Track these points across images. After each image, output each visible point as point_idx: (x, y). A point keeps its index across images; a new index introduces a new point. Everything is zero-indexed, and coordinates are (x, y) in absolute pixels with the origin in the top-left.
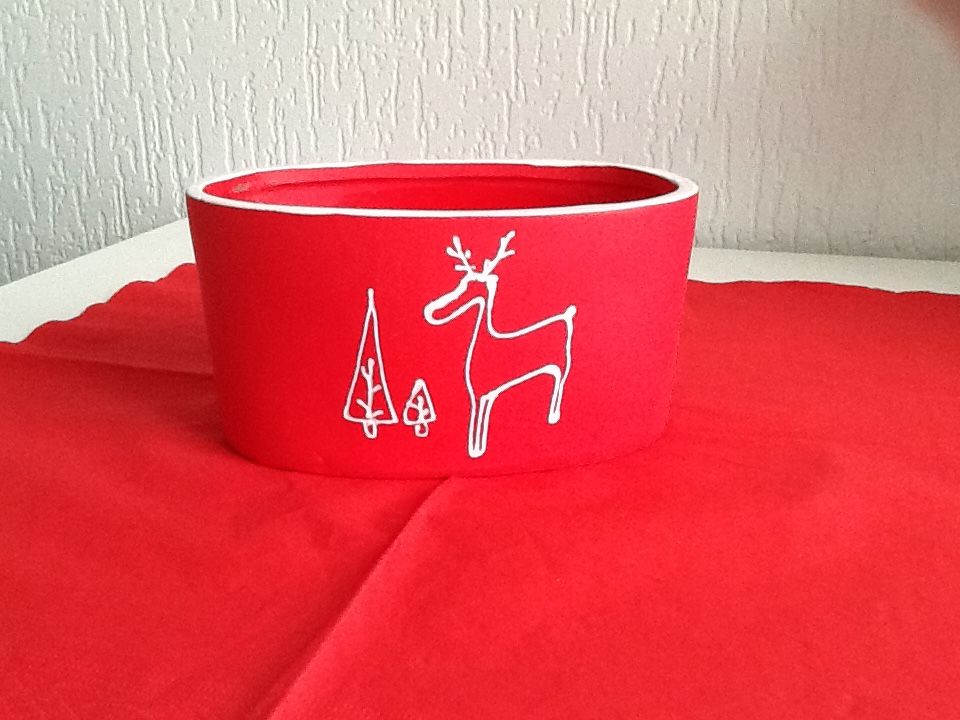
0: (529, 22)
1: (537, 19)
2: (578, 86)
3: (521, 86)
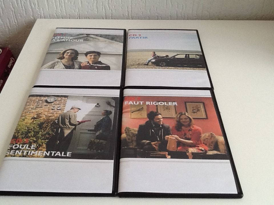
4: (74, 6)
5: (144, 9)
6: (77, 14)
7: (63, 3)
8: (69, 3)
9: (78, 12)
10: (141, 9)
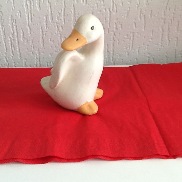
4: (33, 46)
5: (131, 48)
6: (37, 58)
7: (17, 42)
8: (26, 42)
9: (38, 55)
10: (126, 48)
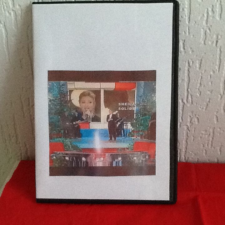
0: (196, 67)
1: (200, 65)
2: (219, 96)
3: (190, 96)
